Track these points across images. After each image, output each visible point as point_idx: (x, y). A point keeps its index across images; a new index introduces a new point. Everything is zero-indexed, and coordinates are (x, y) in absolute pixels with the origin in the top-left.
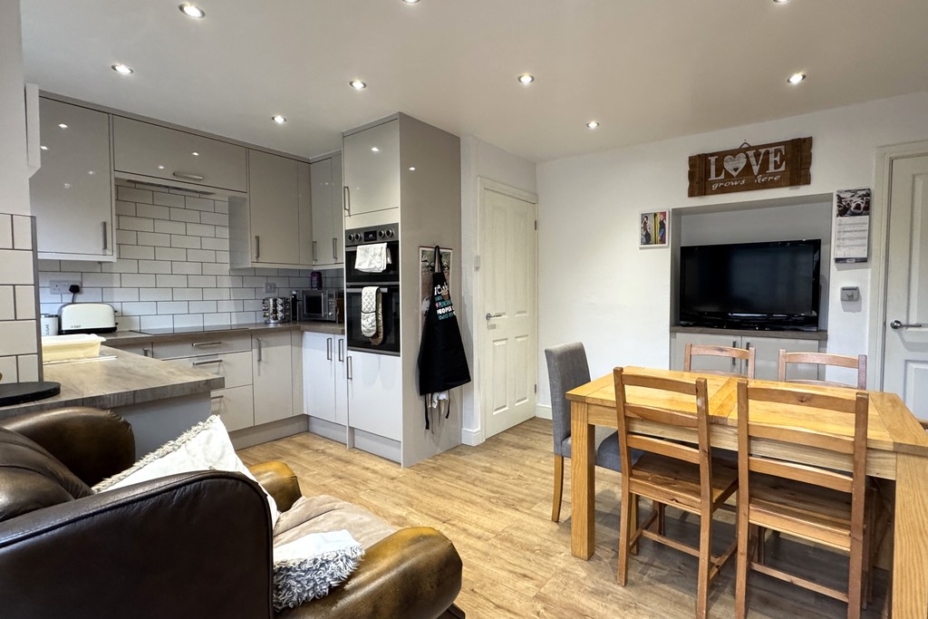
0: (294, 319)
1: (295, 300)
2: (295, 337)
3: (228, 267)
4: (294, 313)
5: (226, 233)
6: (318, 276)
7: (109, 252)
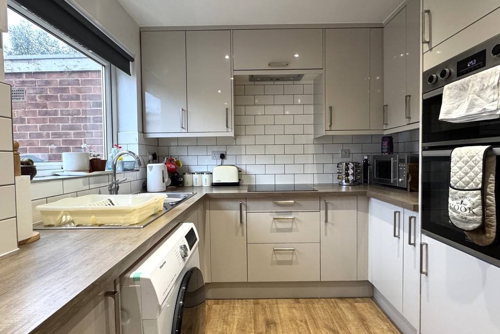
0: (366, 182)
1: (366, 164)
2: (361, 202)
3: (312, 137)
4: (365, 177)
5: (311, 109)
6: (389, 141)
7: (230, 130)
